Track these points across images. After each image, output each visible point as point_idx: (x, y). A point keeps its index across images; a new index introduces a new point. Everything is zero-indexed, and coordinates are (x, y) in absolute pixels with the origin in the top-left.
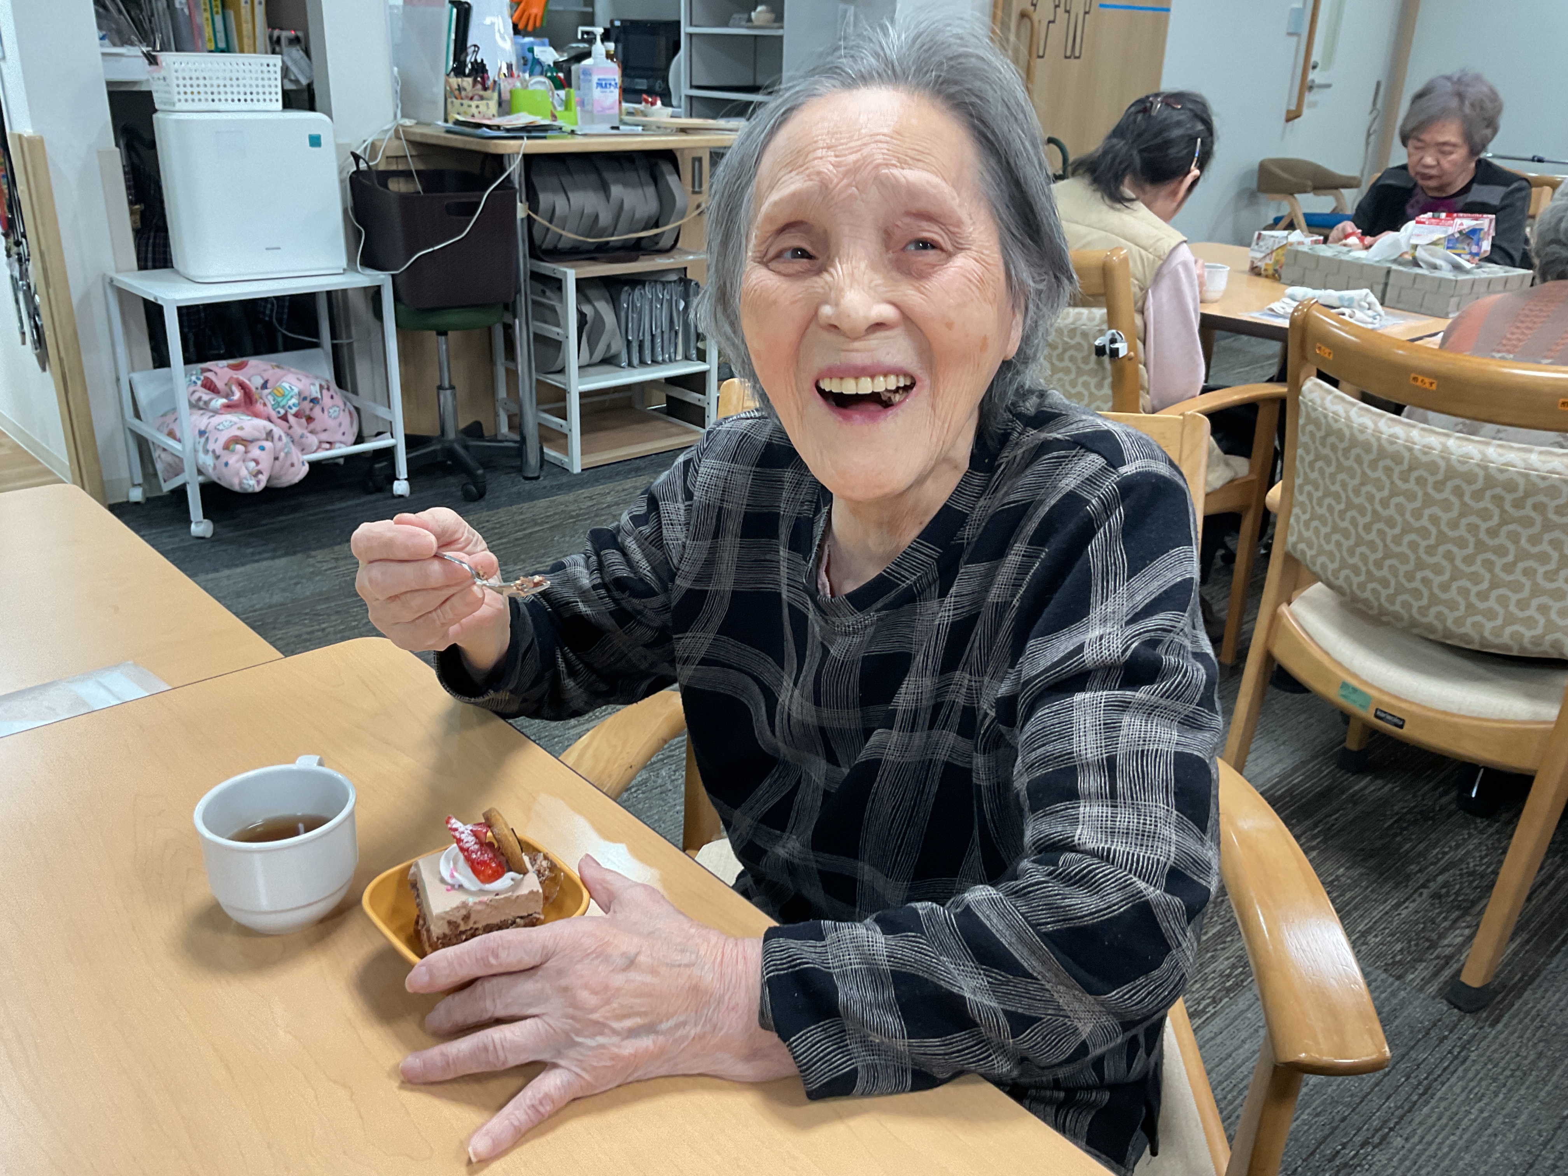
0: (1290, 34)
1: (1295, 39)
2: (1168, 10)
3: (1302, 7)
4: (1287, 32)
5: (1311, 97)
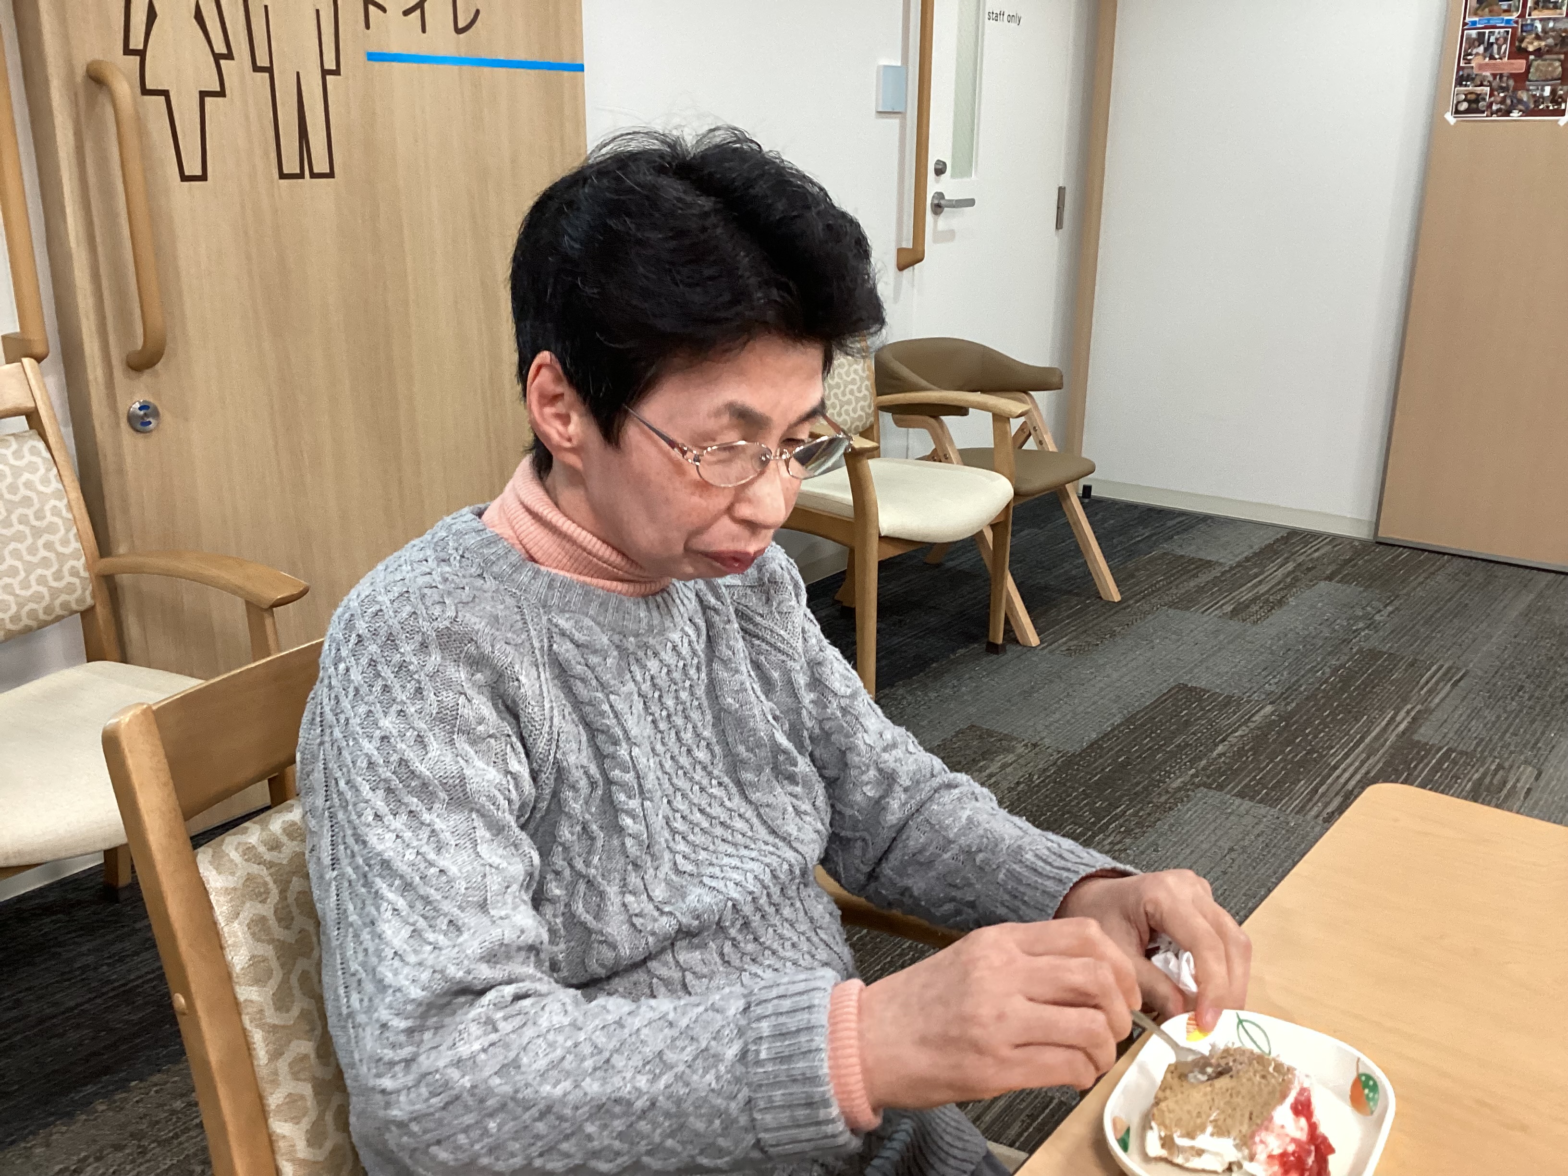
1: (895, 122)
2: (581, 68)
3: (899, 64)
4: (879, 109)
5: (942, 223)
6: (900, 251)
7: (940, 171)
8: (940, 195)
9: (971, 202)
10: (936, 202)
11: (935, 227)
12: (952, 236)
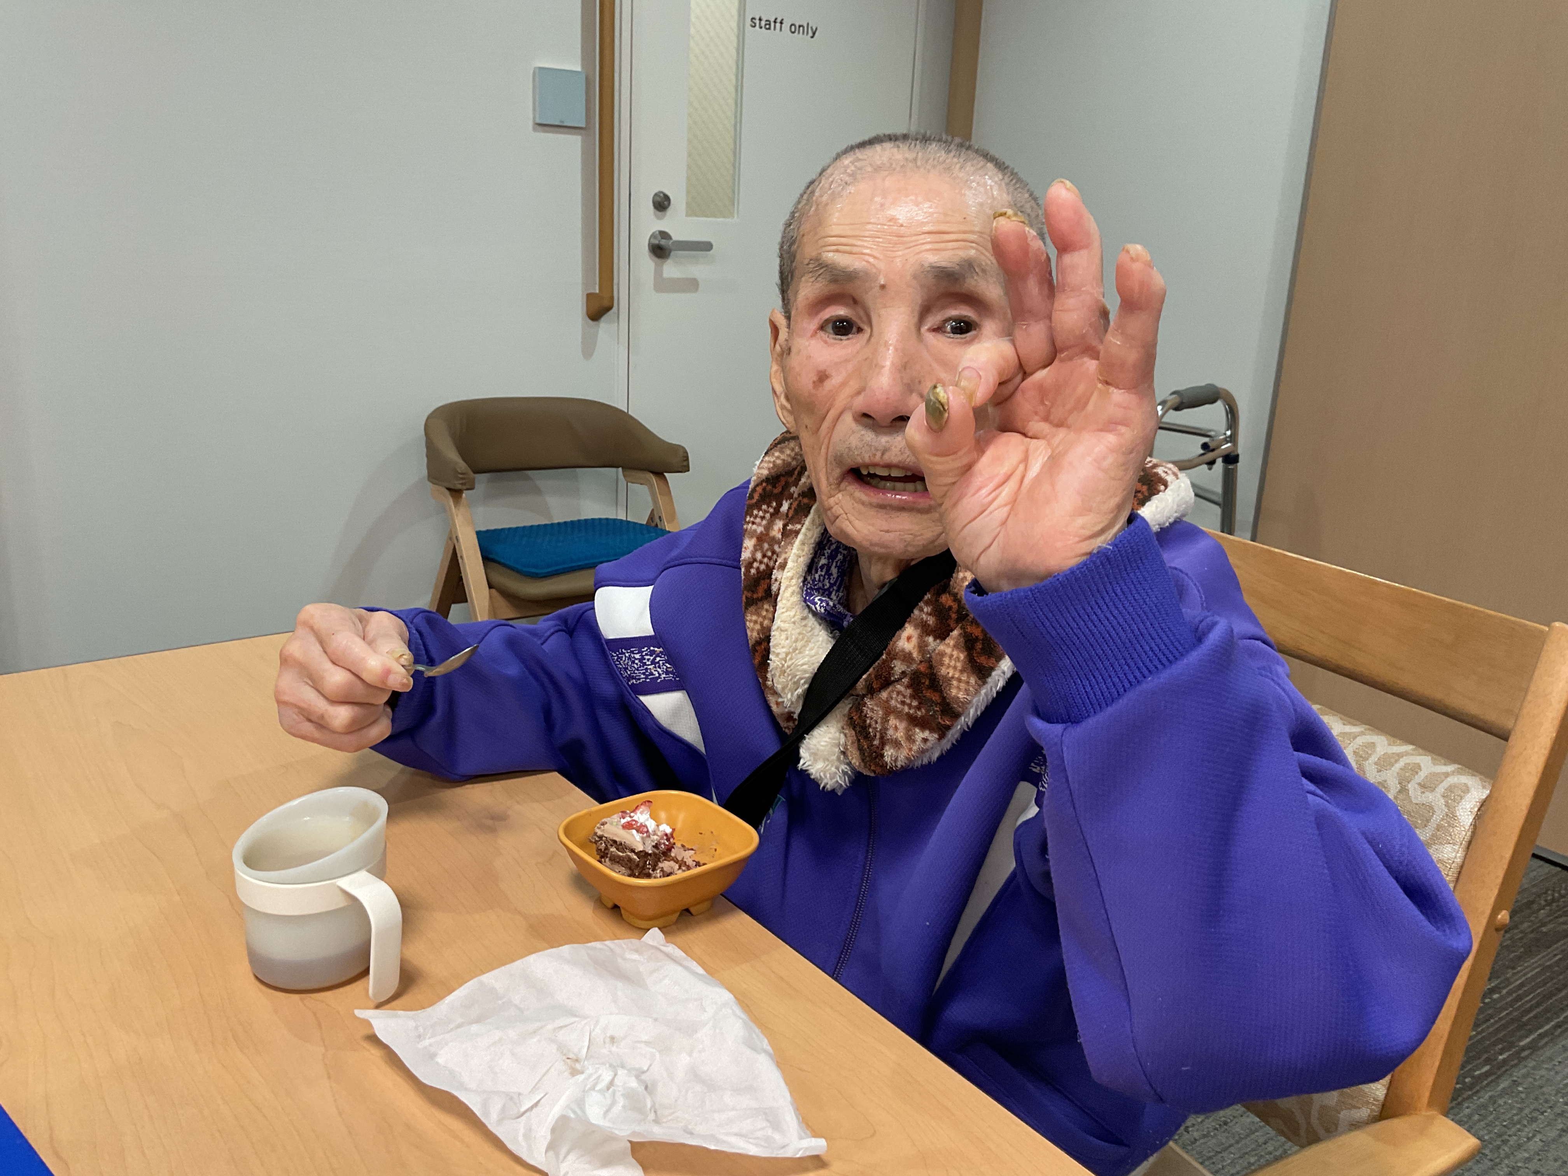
0: (542, 126)
3: (578, 68)
4: (538, 121)
5: (671, 269)
6: (590, 297)
7: (662, 204)
8: (664, 235)
9: (707, 246)
10: (656, 242)
11: (658, 273)
12: (692, 285)
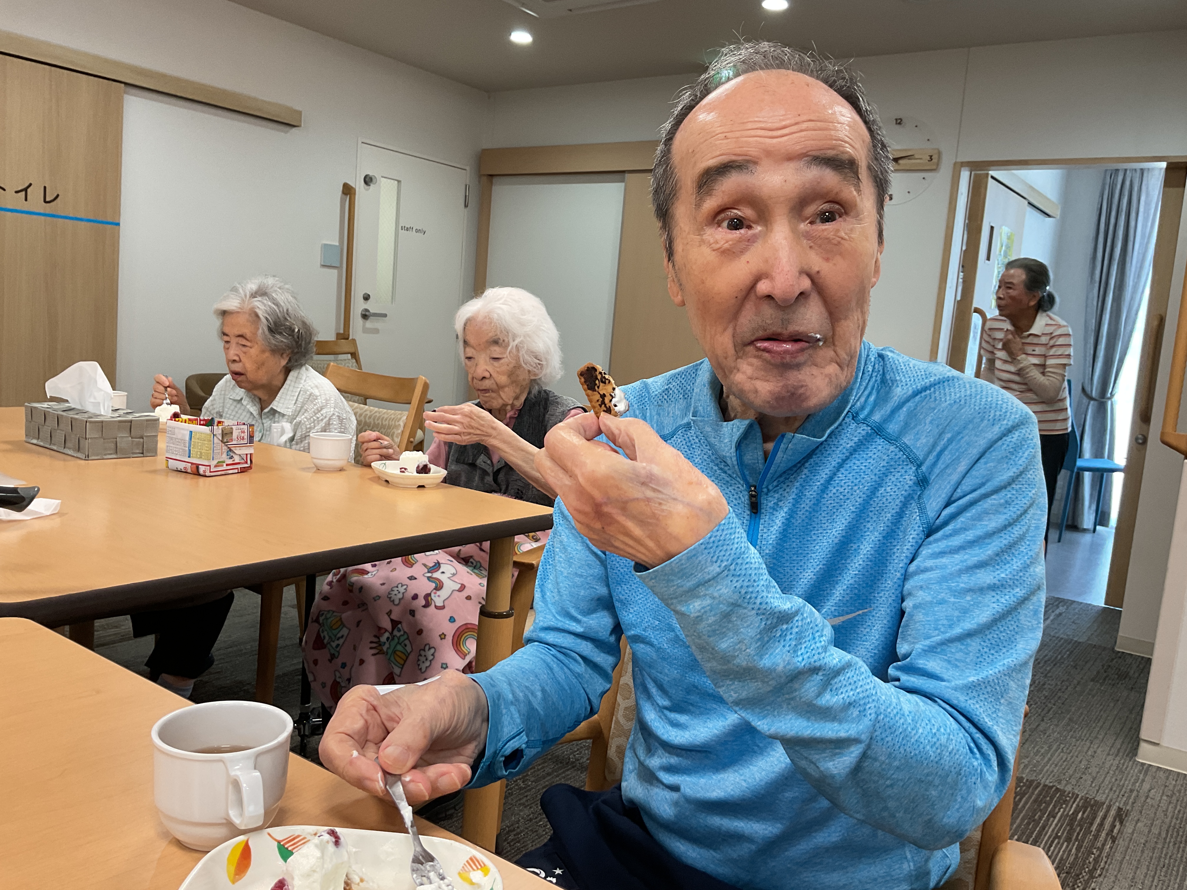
0: (324, 266)
1: (335, 272)
2: (118, 224)
3: (337, 244)
4: (322, 264)
5: (369, 324)
6: (338, 334)
7: (366, 298)
8: (367, 310)
9: (385, 315)
10: (364, 313)
11: (364, 326)
12: (376, 331)
